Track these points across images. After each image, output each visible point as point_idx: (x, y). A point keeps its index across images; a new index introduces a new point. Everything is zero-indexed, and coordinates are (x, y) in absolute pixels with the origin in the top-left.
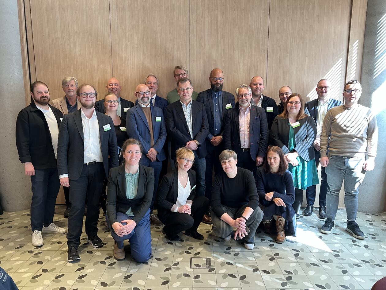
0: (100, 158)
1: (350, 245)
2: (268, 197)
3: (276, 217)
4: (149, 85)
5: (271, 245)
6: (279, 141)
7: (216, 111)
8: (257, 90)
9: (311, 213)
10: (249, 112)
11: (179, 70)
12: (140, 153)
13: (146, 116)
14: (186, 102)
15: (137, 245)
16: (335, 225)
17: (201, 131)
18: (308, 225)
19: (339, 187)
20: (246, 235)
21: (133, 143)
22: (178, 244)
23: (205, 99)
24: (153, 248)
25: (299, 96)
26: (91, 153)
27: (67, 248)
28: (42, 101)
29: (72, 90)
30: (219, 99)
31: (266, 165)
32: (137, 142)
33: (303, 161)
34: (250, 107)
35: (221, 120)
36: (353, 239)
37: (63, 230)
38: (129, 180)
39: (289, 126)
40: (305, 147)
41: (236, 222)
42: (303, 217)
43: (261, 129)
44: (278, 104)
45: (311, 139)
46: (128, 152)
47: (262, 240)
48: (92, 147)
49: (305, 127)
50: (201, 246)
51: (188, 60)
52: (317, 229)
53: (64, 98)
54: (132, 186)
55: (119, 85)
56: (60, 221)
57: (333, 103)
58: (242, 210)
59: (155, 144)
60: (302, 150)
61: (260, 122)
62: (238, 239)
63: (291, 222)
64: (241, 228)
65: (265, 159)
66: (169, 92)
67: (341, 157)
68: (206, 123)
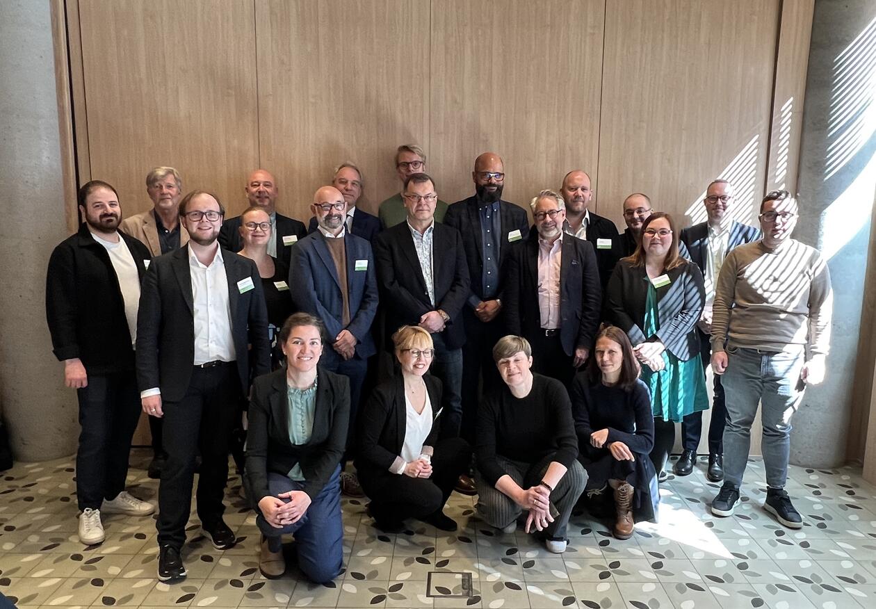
0: (230, 352)
1: (772, 543)
2: (597, 440)
3: (613, 482)
4: (342, 186)
5: (604, 544)
6: (624, 316)
7: (486, 245)
8: (576, 201)
9: (692, 468)
10: (560, 249)
11: (407, 154)
12: (320, 344)
13: (334, 258)
14: (421, 224)
15: (313, 544)
16: (741, 496)
17: (452, 289)
18: (684, 496)
19: (750, 416)
20: (549, 523)
21: (305, 322)
22: (402, 541)
23: (464, 219)
24: (346, 550)
25: (666, 216)
26: (211, 342)
27: (156, 550)
28: (104, 224)
29: (170, 197)
30: (494, 221)
31: (593, 368)
32: (314, 320)
33: (674, 360)
34: (561, 238)
35: (498, 266)
36: (776, 528)
37: (146, 507)
38: (296, 402)
39: (647, 282)
40: (678, 330)
41: (528, 495)
42: (673, 478)
43: (584, 287)
44: (621, 231)
45: (691, 314)
46: (294, 343)
47: (583, 532)
48: (212, 328)
49: (680, 285)
50: (453, 545)
51: (426, 131)
52: (703, 504)
53: (150, 213)
54: (302, 415)
55: (273, 186)
56: (141, 486)
57: (739, 232)
58: (542, 469)
59: (352, 321)
60: (671, 338)
61: (584, 272)
62: (533, 532)
63: (647, 494)
64: (538, 508)
65: (592, 353)
66: (385, 202)
67: (754, 352)
68: (465, 273)
